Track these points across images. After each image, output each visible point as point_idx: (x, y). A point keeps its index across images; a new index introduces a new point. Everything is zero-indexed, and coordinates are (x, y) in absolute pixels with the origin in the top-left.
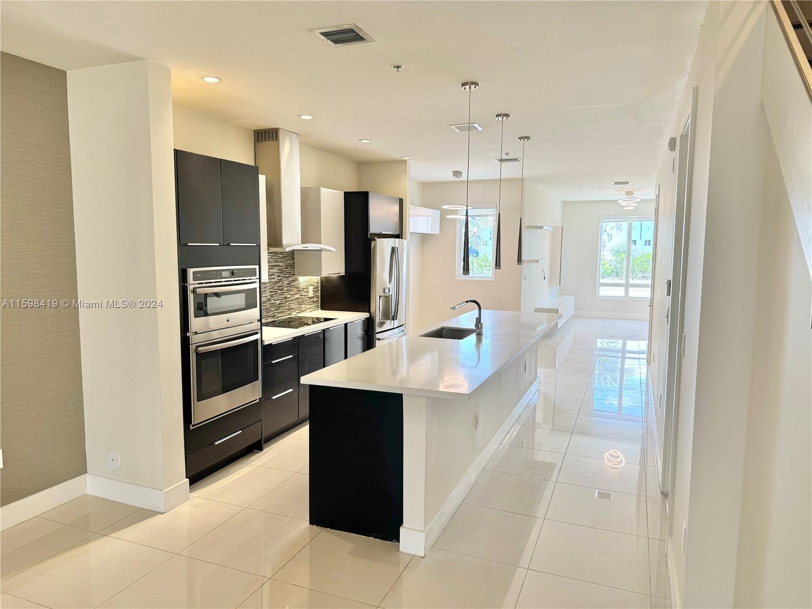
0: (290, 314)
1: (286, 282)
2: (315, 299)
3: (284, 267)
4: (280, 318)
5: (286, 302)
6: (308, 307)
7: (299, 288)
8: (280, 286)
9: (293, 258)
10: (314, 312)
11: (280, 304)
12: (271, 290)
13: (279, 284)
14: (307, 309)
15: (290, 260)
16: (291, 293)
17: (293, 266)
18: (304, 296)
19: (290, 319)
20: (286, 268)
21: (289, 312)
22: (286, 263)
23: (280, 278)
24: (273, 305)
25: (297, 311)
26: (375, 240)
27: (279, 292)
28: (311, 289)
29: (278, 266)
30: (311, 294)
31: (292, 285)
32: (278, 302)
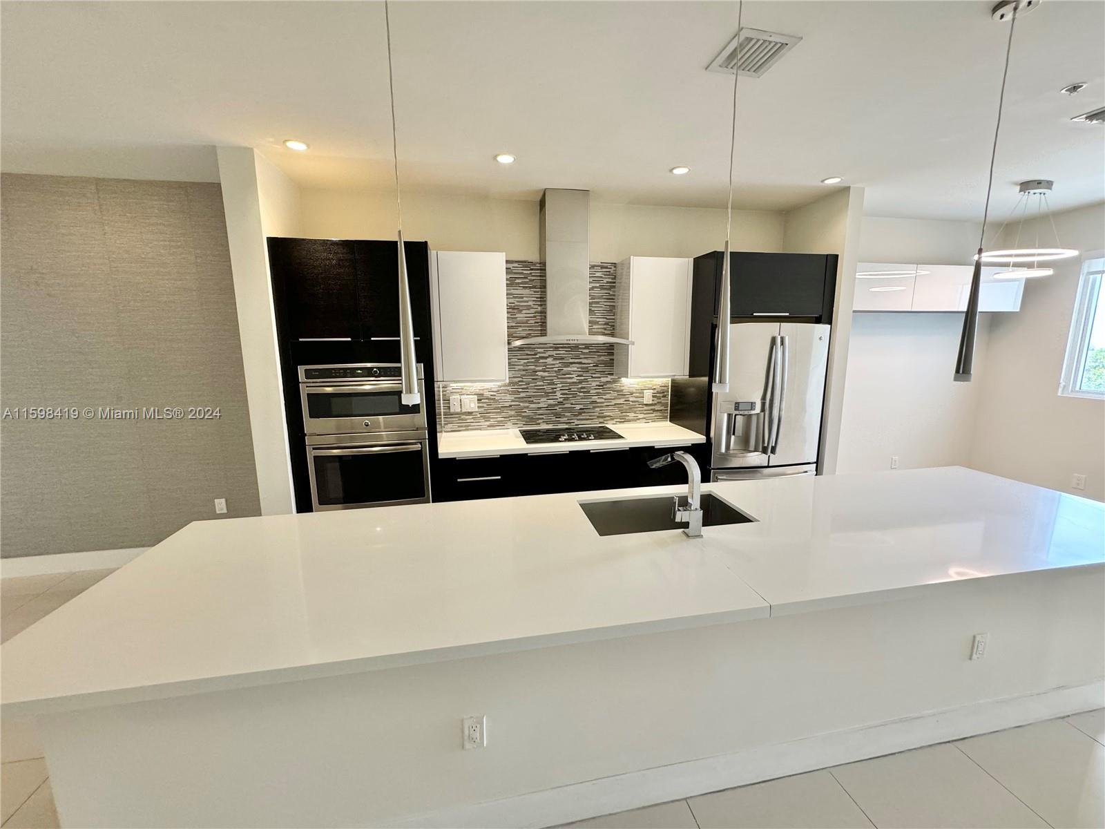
0: (600, 423)
1: (594, 384)
2: (657, 408)
3: (592, 365)
4: (580, 426)
5: (594, 407)
6: (641, 416)
7: (622, 391)
9: (612, 354)
10: (653, 423)
11: (581, 409)
13: (580, 386)
15: (604, 355)
16: (604, 397)
17: (611, 363)
18: (632, 402)
20: (594, 366)
21: (601, 420)
22: (595, 360)
23: (582, 378)
24: (570, 410)
25: (618, 420)
27: (582, 394)
28: (648, 394)
29: (580, 363)
30: (648, 400)
31: (607, 388)
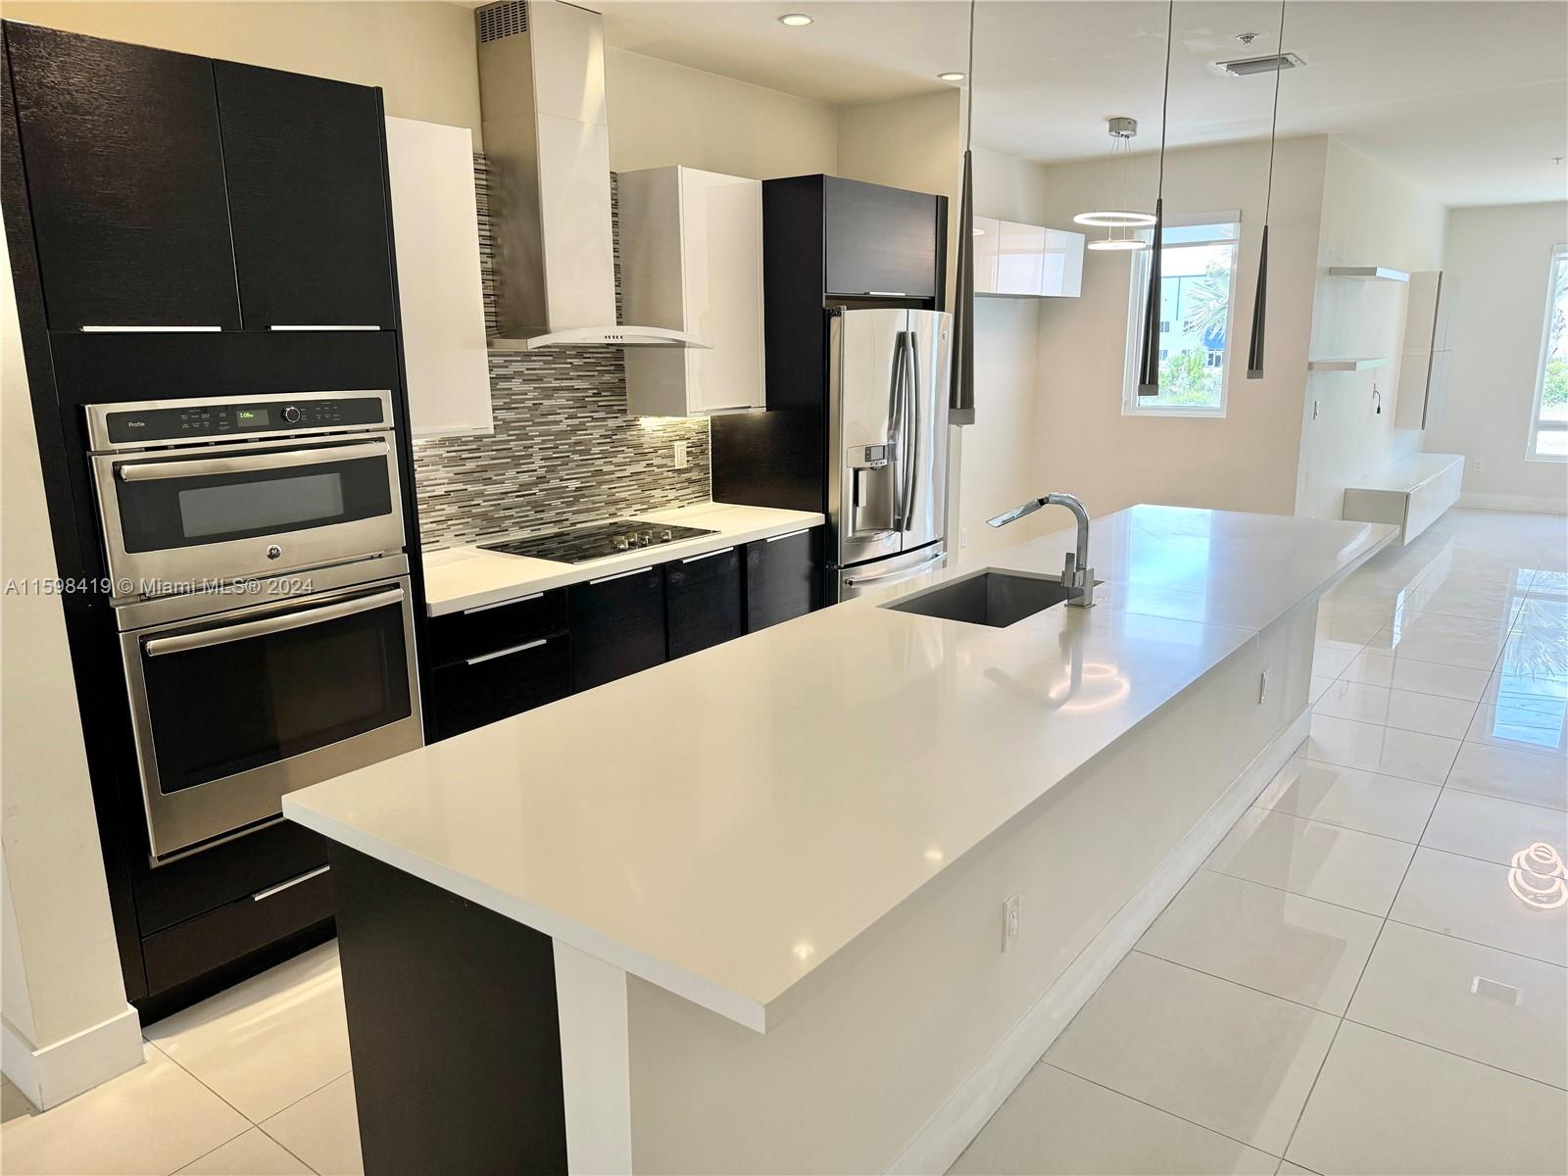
0: (613, 515)
1: (597, 433)
2: (694, 475)
3: (590, 393)
4: (579, 526)
5: (600, 483)
6: (672, 494)
7: (640, 446)
8: (577, 443)
9: (620, 368)
10: (691, 507)
11: (578, 489)
12: (549, 453)
13: (574, 439)
14: (669, 501)
15: (609, 372)
16: (614, 460)
17: (619, 389)
18: (659, 467)
19: (613, 528)
20: (595, 395)
21: (612, 509)
22: (596, 381)
23: (576, 421)
24: (559, 492)
25: (639, 507)
26: (839, 314)
27: (577, 457)
28: (680, 448)
29: (572, 389)
30: (681, 460)
31: (619, 440)
32: (573, 485)
